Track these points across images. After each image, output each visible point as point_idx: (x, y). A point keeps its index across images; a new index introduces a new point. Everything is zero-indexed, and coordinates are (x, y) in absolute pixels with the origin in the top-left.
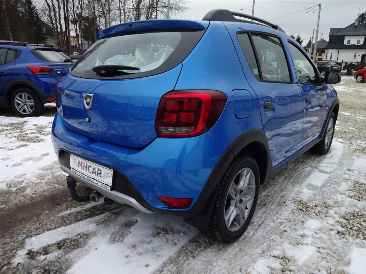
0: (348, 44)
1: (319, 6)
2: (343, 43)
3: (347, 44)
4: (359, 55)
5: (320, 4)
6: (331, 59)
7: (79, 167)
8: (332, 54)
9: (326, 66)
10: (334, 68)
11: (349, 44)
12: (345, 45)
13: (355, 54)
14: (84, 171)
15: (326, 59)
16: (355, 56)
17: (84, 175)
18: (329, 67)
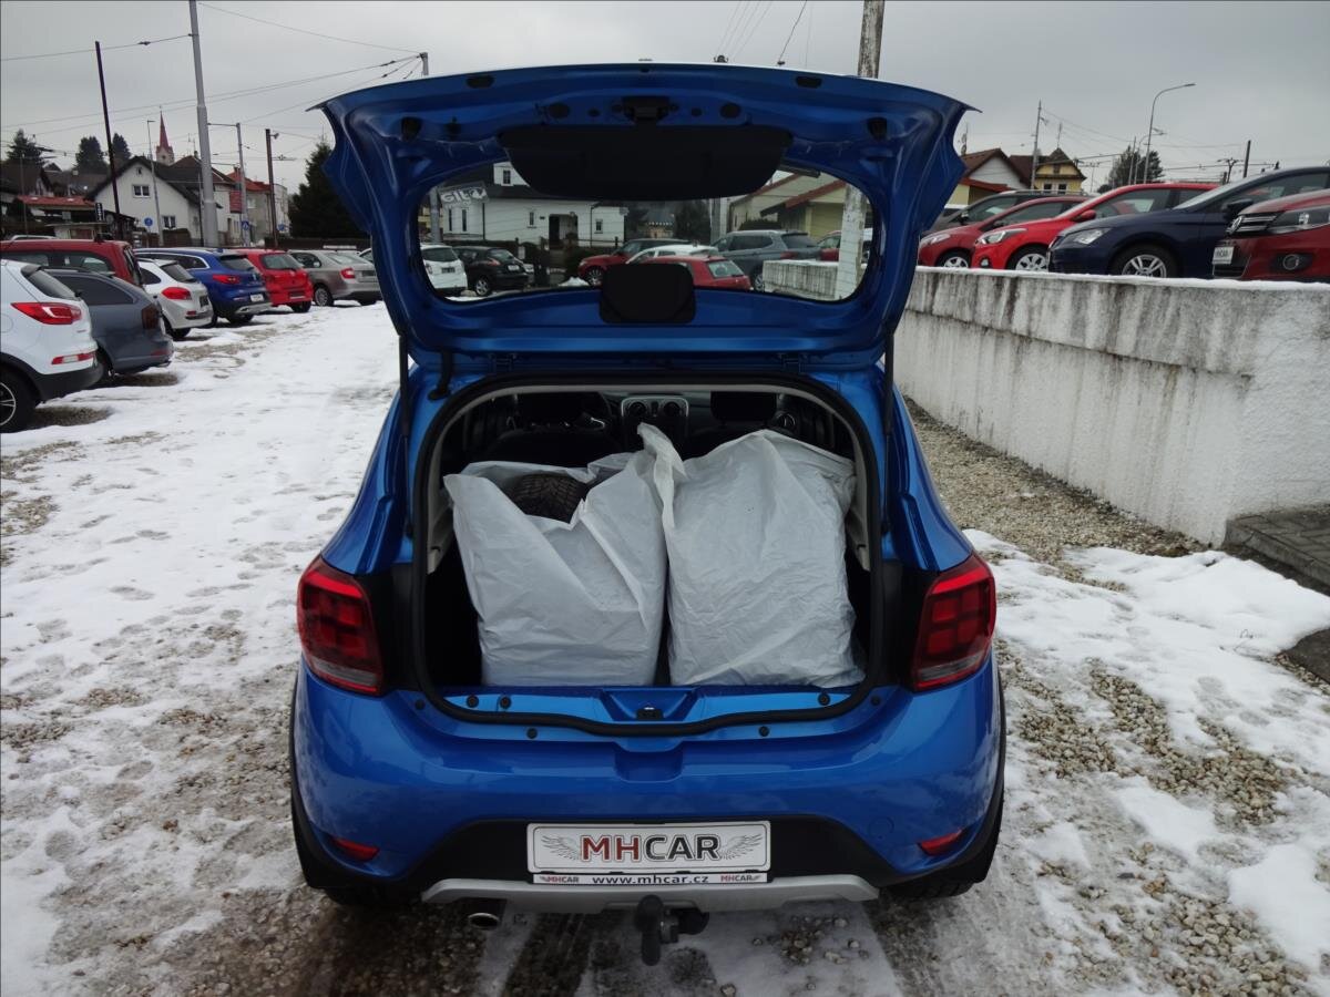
0: (505, 182)
1: (420, 59)
2: (493, 180)
3: (503, 184)
4: (542, 218)
5: (422, 52)
6: (465, 228)
7: (586, 857)
8: (464, 212)
9: (485, 262)
10: (511, 268)
11: (509, 182)
12: (499, 186)
13: (532, 214)
14: (644, 864)
15: (451, 229)
16: (532, 222)
17: (623, 877)
18: (495, 266)
